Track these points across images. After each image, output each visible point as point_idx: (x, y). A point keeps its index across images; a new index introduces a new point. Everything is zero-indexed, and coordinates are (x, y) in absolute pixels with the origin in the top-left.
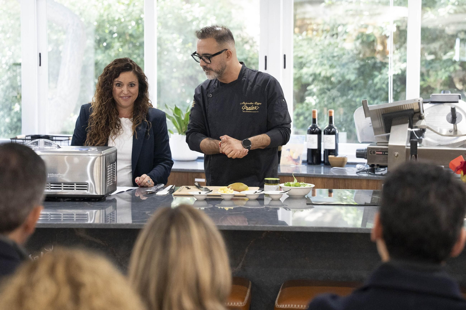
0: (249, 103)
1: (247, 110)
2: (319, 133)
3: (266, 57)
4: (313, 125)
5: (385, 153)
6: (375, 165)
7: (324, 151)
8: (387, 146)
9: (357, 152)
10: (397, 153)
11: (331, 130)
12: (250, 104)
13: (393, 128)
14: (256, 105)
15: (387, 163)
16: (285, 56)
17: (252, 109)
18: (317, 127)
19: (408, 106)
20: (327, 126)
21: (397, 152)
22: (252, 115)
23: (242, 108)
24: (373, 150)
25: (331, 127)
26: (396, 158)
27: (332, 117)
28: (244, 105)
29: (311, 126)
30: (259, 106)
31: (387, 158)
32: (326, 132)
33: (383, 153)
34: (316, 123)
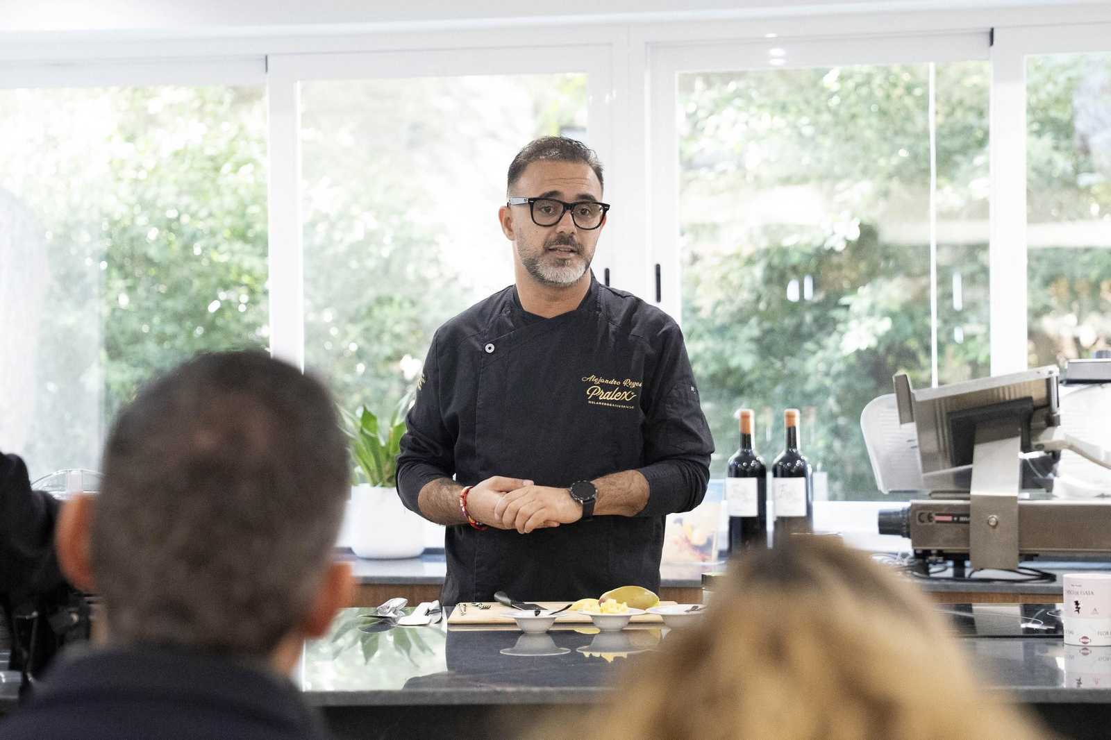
0: (607, 381)
1: (600, 398)
2: (760, 473)
4: (743, 452)
5: (958, 519)
6: (934, 552)
7: (776, 524)
8: (968, 499)
9: (882, 517)
10: (995, 516)
11: (793, 463)
12: (611, 382)
13: (980, 451)
14: (627, 389)
15: (968, 546)
16: (658, 268)
17: (615, 398)
18: (754, 458)
19: (1012, 390)
20: (783, 454)
21: (994, 514)
22: (612, 413)
23: (588, 393)
24: (928, 512)
25: (792, 457)
26: (991, 529)
27: (795, 428)
28: (592, 383)
29: (737, 454)
31: (967, 533)
32: (779, 469)
33: (955, 519)
34: (750, 446)
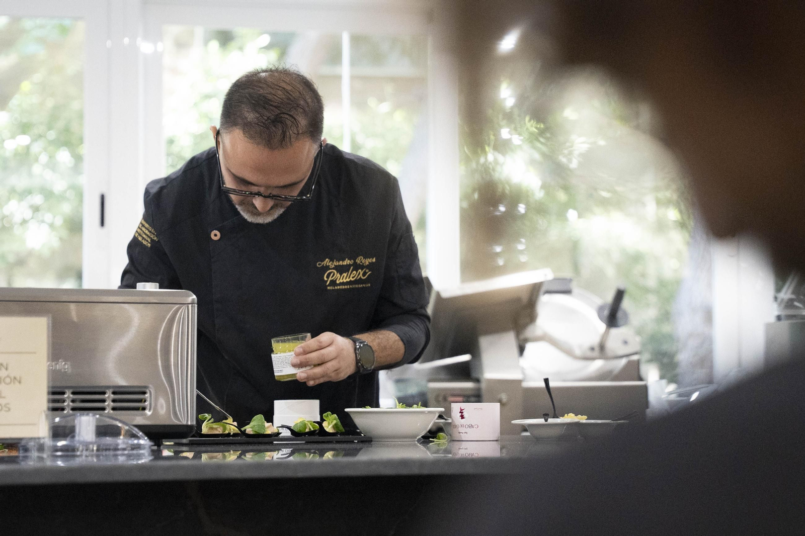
0: (341, 263)
1: (338, 282)
3: (103, 198)
5: (468, 399)
10: (506, 396)
12: (345, 263)
13: (484, 341)
14: (362, 267)
17: (351, 279)
23: (326, 279)
24: (442, 394)
28: (328, 268)
30: (370, 266)
33: (465, 399)
